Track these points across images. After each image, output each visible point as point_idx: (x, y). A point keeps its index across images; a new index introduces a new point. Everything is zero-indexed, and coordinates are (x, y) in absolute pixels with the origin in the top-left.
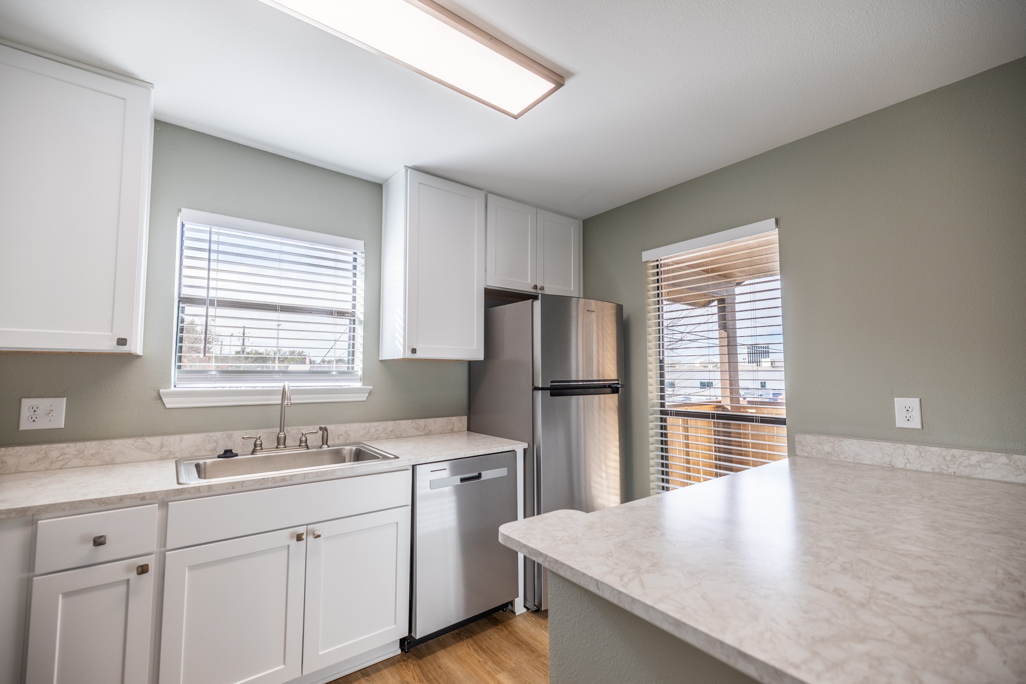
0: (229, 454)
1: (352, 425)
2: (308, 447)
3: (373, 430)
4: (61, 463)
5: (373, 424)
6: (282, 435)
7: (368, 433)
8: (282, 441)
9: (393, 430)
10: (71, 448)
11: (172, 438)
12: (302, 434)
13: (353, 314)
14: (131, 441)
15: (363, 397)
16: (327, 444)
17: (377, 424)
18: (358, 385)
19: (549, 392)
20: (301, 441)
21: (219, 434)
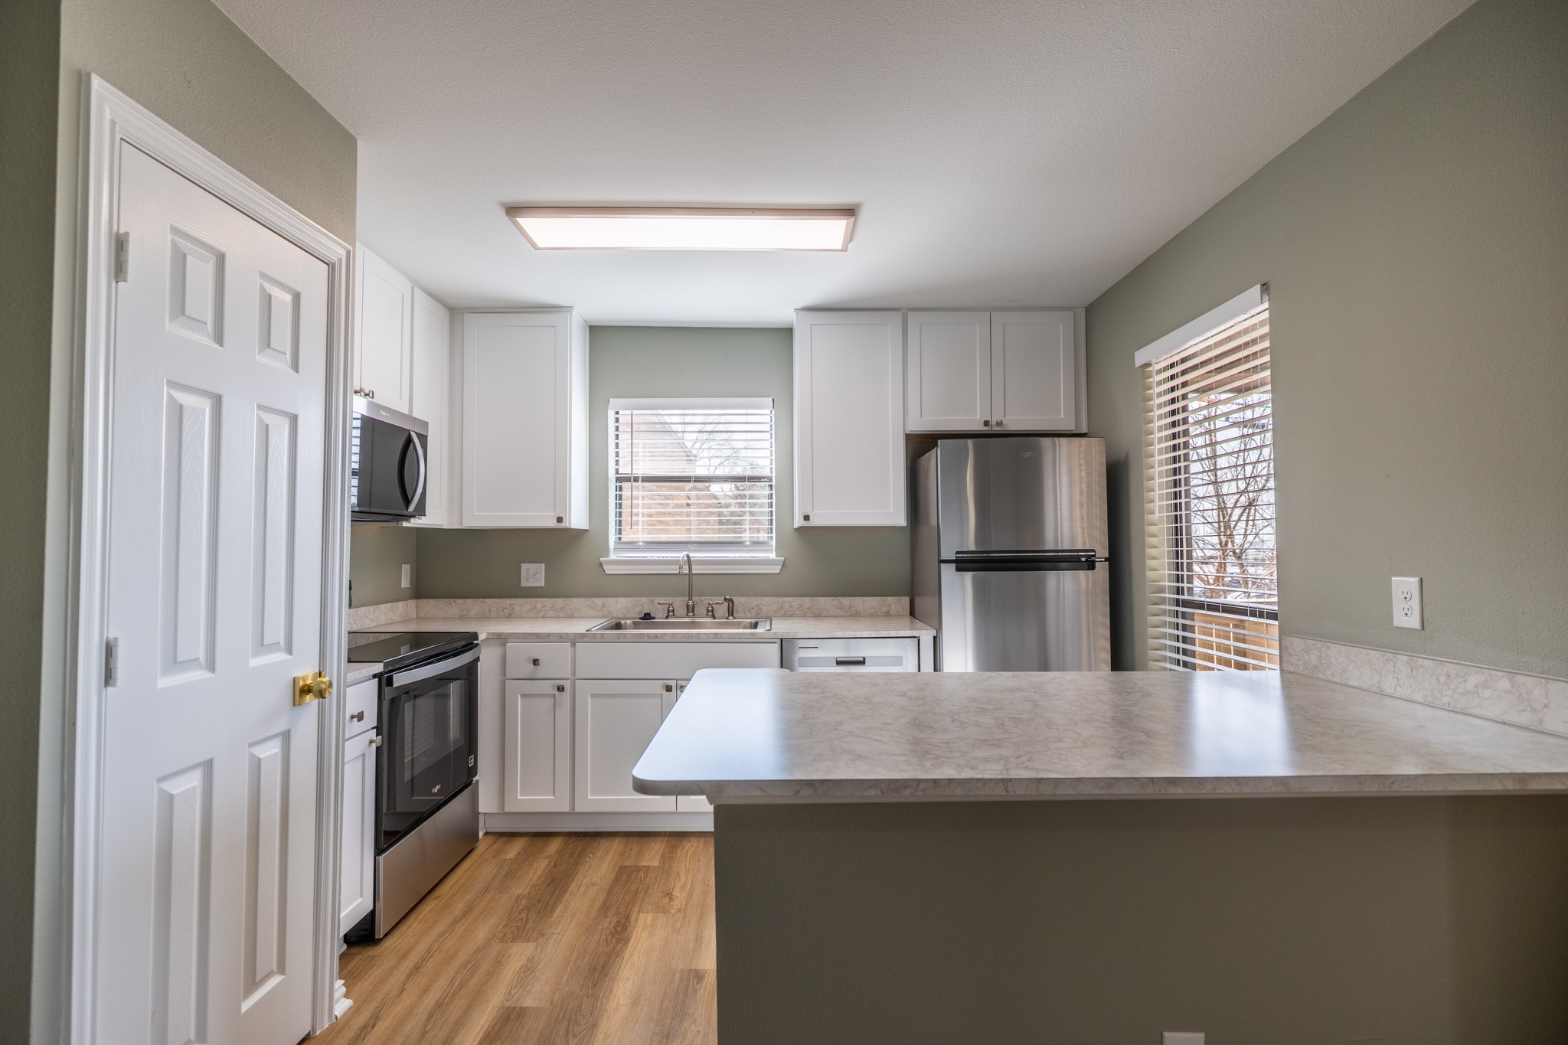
0: (647, 617)
1: (763, 598)
2: (714, 617)
3: (787, 606)
4: (543, 613)
5: (787, 599)
6: (691, 603)
7: (782, 608)
8: (691, 609)
9: (811, 608)
10: (548, 602)
11: (610, 600)
12: (709, 604)
13: (770, 480)
14: (583, 600)
15: (776, 569)
16: (733, 615)
17: (791, 599)
18: (773, 556)
19: (954, 565)
20: (708, 611)
21: (644, 599)
